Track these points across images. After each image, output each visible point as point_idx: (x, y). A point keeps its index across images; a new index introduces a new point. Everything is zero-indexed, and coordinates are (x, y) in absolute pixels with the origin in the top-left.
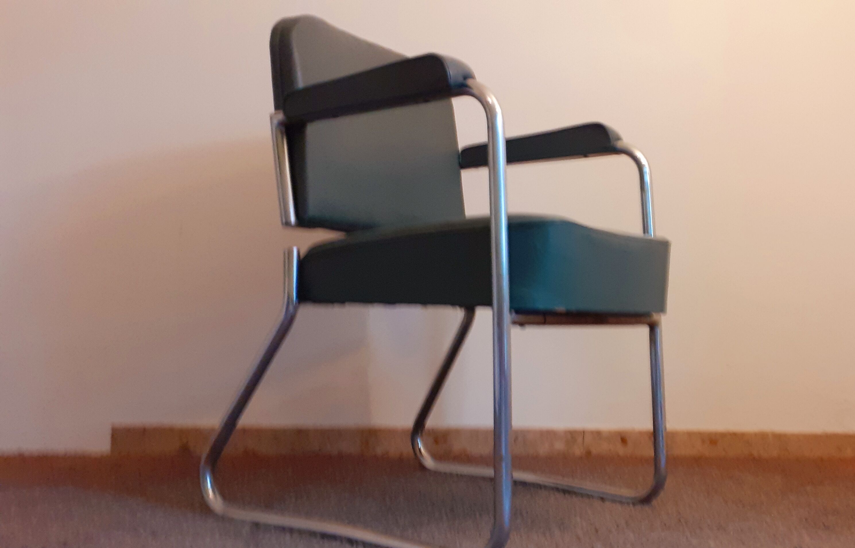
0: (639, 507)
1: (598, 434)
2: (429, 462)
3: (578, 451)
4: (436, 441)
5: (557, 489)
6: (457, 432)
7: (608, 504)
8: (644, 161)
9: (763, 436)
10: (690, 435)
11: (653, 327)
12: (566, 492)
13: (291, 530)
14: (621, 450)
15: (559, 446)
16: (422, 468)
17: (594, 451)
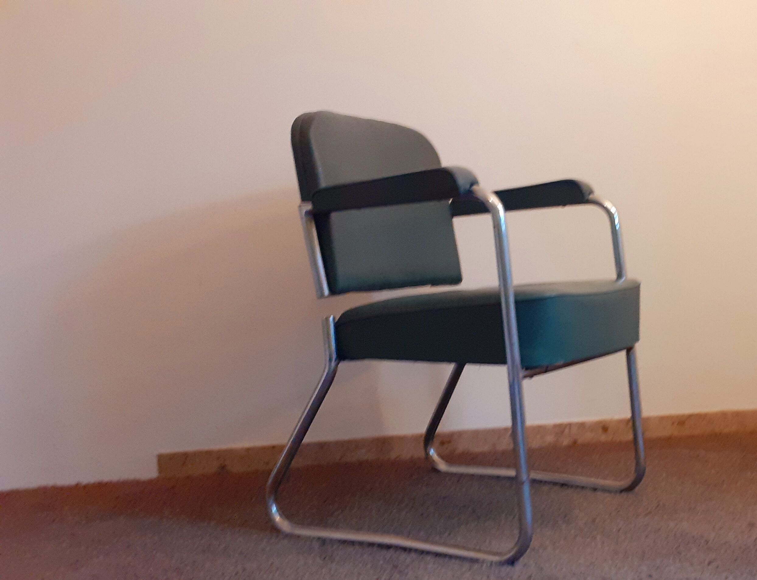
0: (624, 495)
1: (582, 426)
2: (442, 466)
3: (566, 442)
4: (442, 443)
5: (555, 484)
6: (460, 434)
7: (599, 494)
8: (613, 210)
9: (724, 415)
10: (662, 419)
11: (629, 350)
12: (563, 485)
13: (352, 543)
14: (603, 438)
15: (550, 439)
16: (435, 470)
17: (580, 441)
